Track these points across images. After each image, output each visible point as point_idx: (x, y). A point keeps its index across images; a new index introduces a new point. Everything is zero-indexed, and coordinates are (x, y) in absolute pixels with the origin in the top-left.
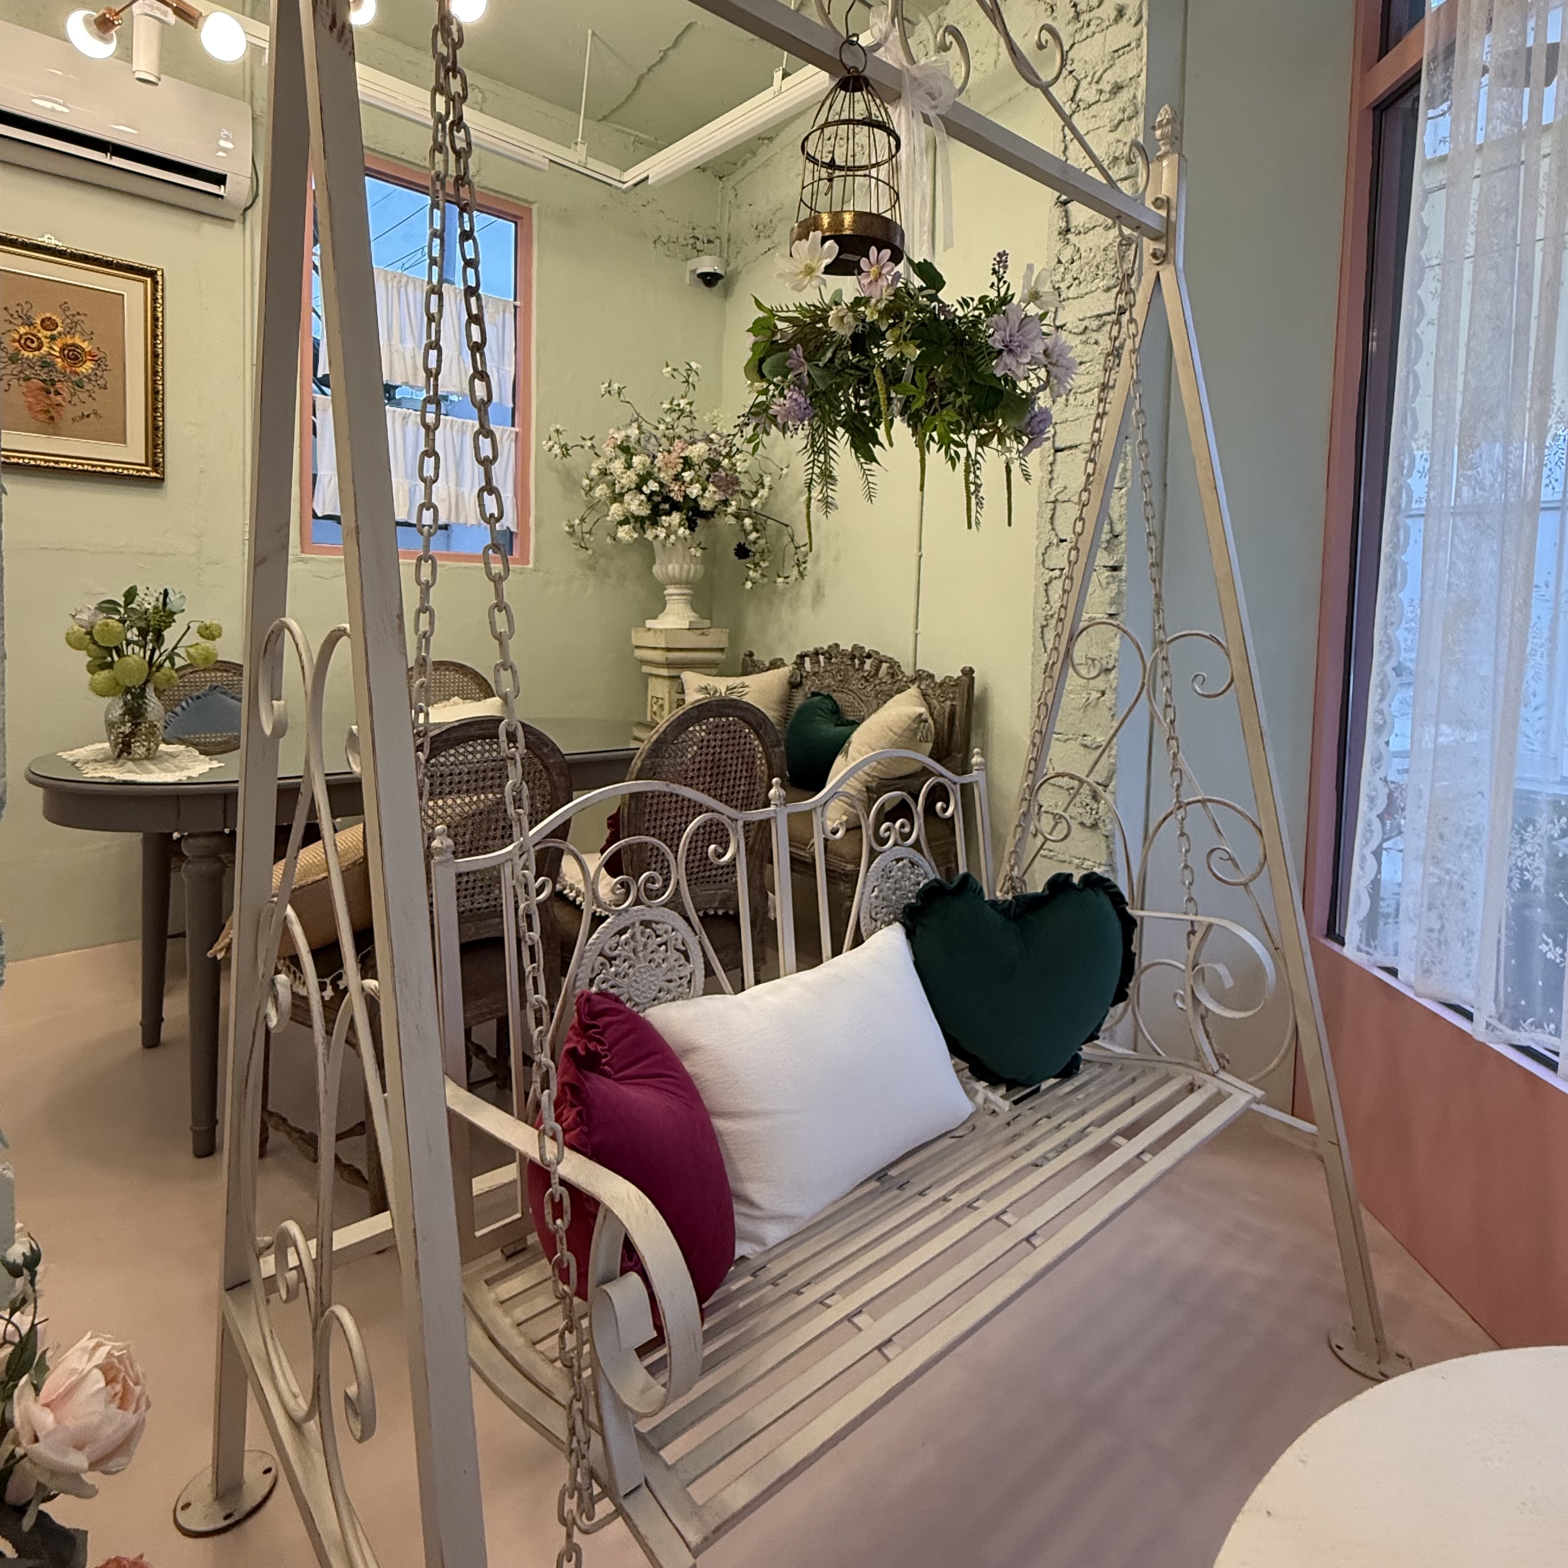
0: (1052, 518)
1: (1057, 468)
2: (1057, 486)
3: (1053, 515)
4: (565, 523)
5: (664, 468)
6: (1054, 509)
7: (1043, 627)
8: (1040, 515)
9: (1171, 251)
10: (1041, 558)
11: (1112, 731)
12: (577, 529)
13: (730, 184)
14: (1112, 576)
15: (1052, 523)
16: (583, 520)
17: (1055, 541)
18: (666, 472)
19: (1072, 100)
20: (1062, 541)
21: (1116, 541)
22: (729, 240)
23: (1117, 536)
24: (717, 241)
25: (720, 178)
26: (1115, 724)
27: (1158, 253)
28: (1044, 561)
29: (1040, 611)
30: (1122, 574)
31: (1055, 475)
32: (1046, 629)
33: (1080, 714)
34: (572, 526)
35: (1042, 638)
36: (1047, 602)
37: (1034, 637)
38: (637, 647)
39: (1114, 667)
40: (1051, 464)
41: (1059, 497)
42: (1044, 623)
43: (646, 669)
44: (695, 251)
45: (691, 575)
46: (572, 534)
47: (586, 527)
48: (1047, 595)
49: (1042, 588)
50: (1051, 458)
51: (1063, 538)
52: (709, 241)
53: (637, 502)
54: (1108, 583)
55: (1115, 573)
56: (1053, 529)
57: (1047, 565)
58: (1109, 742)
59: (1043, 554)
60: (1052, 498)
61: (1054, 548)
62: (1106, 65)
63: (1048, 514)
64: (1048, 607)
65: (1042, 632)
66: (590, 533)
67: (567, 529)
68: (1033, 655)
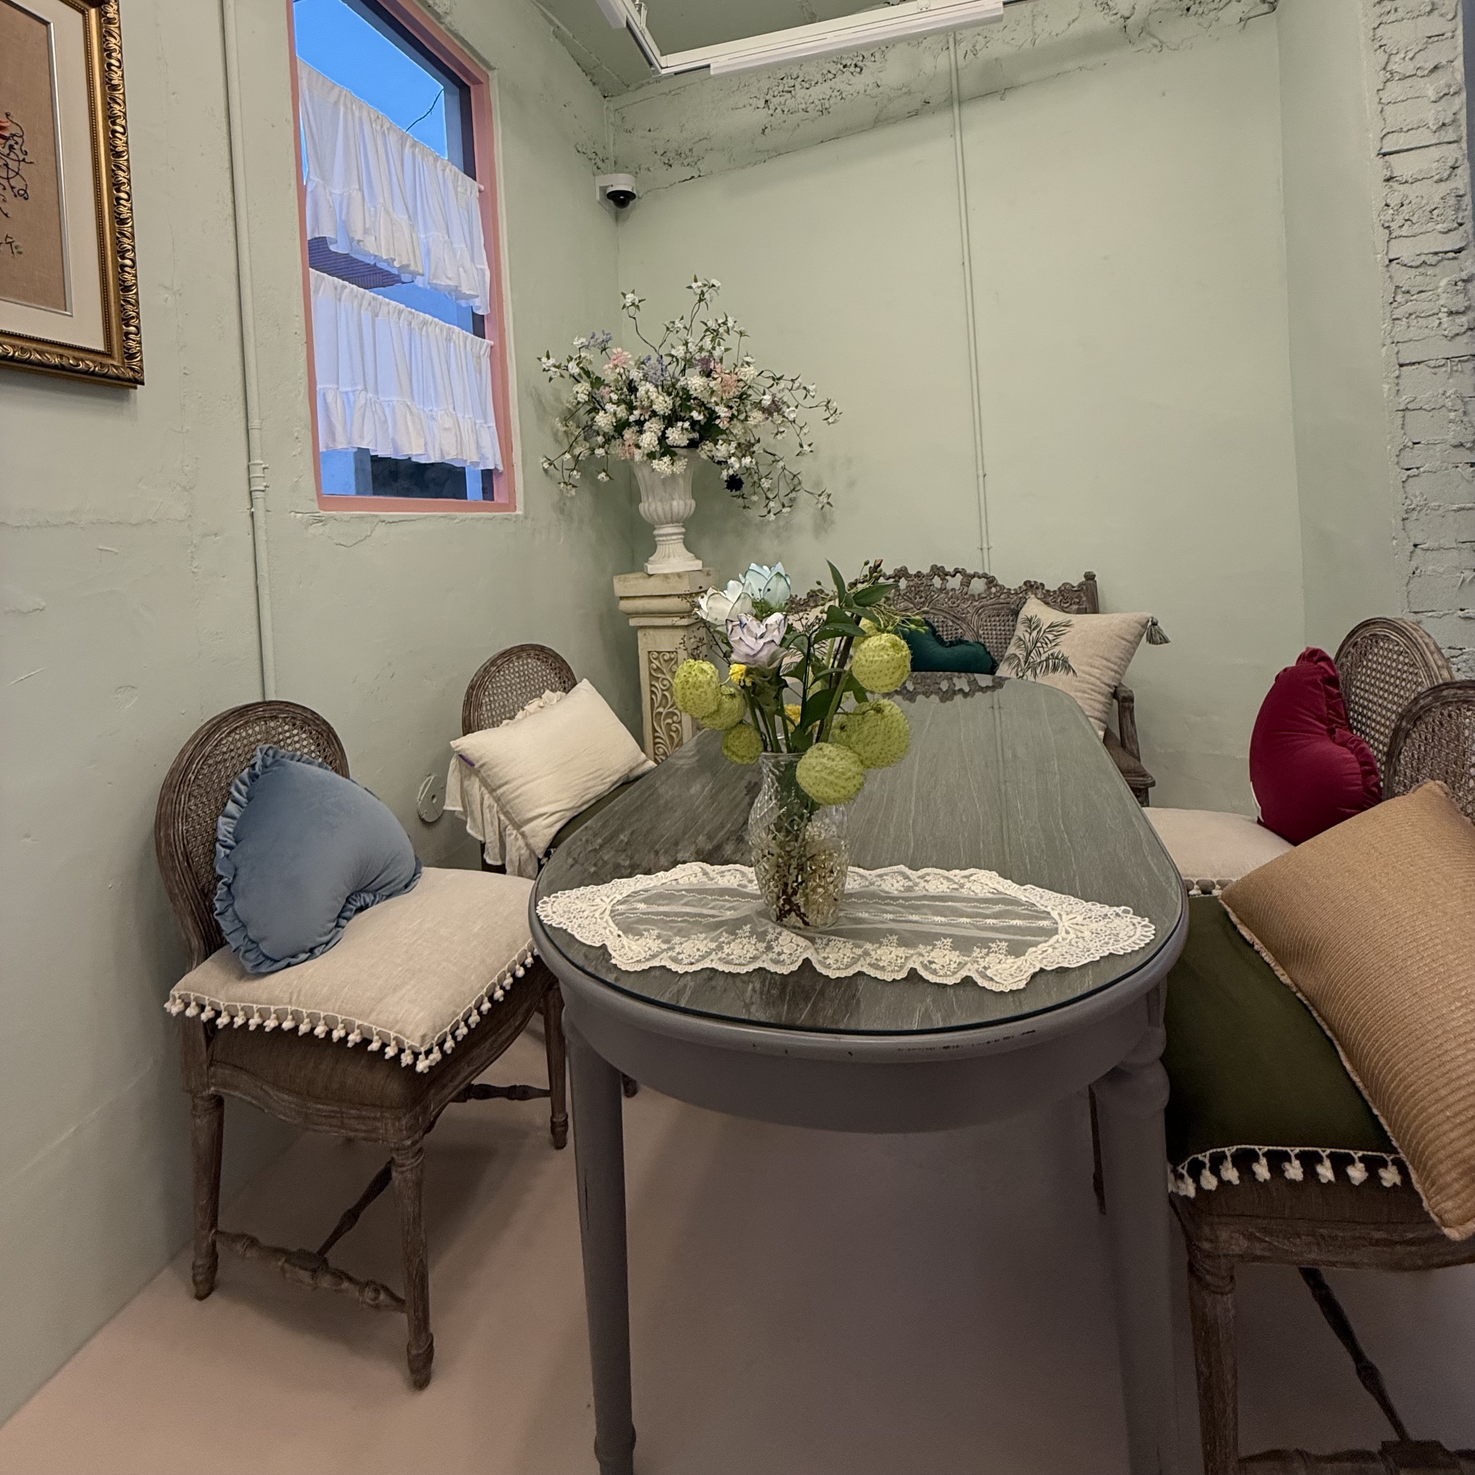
7: (1404, 519)
10: (1395, 459)
13: (614, 105)
15: (1403, 429)
17: (1409, 444)
19: (1384, 69)
20: (1415, 443)
25: (605, 97)
28: (1398, 462)
29: (1400, 506)
32: (1407, 521)
36: (1407, 498)
38: (622, 598)
42: (1405, 516)
43: (633, 622)
44: (596, 168)
48: (1406, 492)
49: (1400, 485)
52: (603, 161)
56: (1405, 434)
57: (1401, 464)
59: (1398, 456)
61: (1408, 450)
62: (1420, 47)
64: (1408, 502)
66: (575, 469)
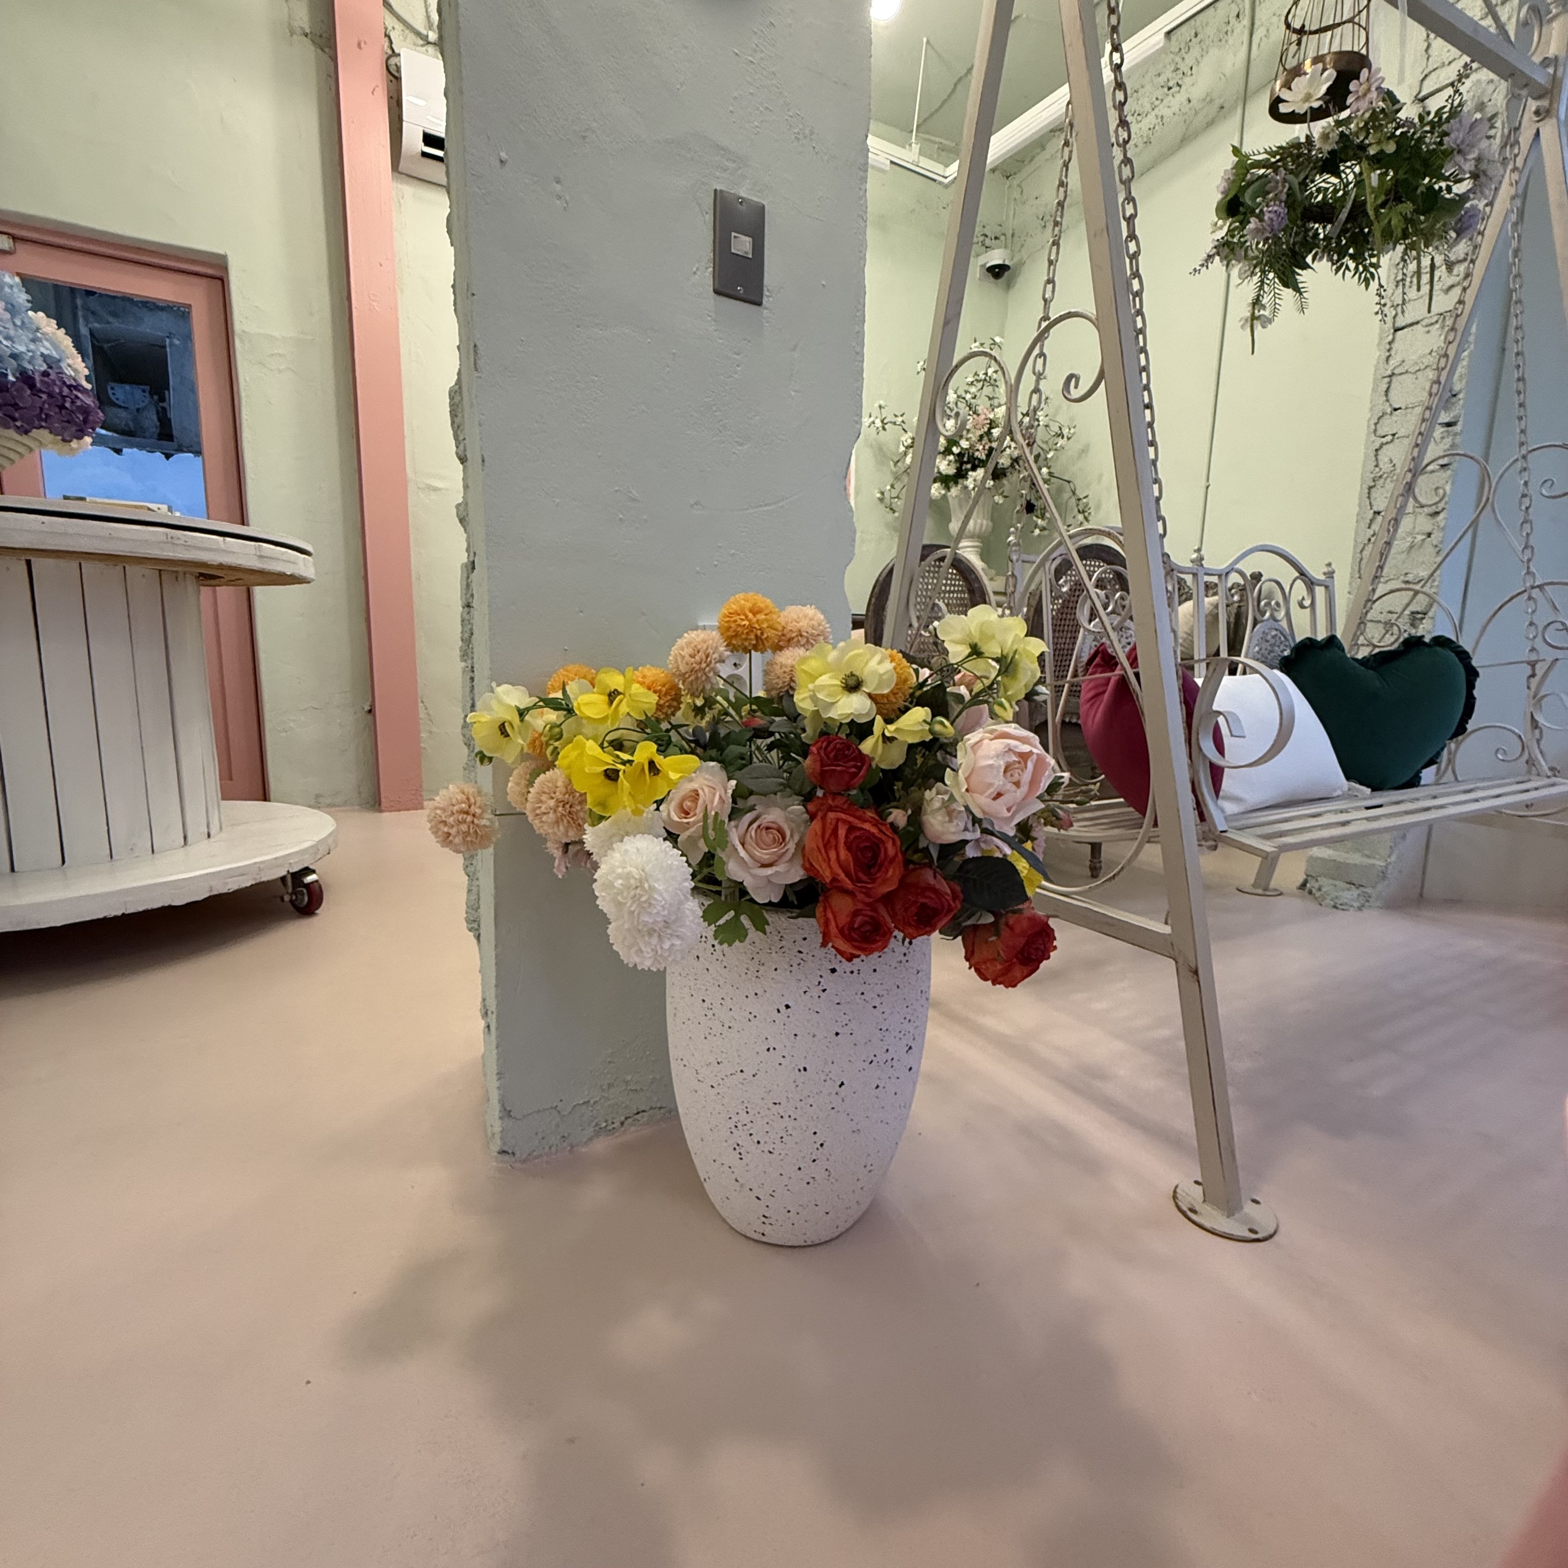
0: (1387, 391)
1: (1394, 346)
2: (1392, 362)
3: (1388, 388)
4: (877, 491)
5: (973, 430)
6: (1390, 383)
7: (1370, 488)
8: (1374, 390)
9: (1555, 106)
10: (1373, 427)
11: (1435, 566)
12: (887, 495)
13: (1015, 183)
14: (1447, 431)
15: (1386, 395)
16: (892, 486)
17: (1389, 410)
18: (973, 433)
20: (1396, 410)
21: (1454, 400)
22: (1013, 235)
23: (1455, 395)
24: (1003, 238)
25: (1008, 177)
26: (1439, 559)
27: (1542, 110)
28: (1375, 431)
29: (1368, 474)
30: (1458, 428)
31: (1393, 352)
32: (1373, 490)
33: (1404, 556)
34: (882, 493)
35: (1369, 498)
36: (1376, 466)
37: (1360, 498)
39: (1443, 509)
40: (1390, 343)
41: (1396, 372)
42: (1372, 484)
44: (984, 248)
45: (984, 528)
46: (881, 500)
47: (894, 493)
48: (1377, 460)
49: (1372, 454)
50: (1390, 337)
51: (1397, 406)
52: (996, 238)
53: (946, 462)
54: (1443, 438)
55: (1450, 429)
56: (1388, 400)
57: (1378, 433)
58: (1432, 575)
59: (1376, 424)
60: (1389, 372)
61: (1388, 416)
63: (1385, 387)
64: (1377, 469)
65: (1369, 493)
66: (898, 497)
67: (879, 495)
68: (1358, 514)
